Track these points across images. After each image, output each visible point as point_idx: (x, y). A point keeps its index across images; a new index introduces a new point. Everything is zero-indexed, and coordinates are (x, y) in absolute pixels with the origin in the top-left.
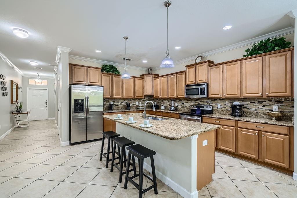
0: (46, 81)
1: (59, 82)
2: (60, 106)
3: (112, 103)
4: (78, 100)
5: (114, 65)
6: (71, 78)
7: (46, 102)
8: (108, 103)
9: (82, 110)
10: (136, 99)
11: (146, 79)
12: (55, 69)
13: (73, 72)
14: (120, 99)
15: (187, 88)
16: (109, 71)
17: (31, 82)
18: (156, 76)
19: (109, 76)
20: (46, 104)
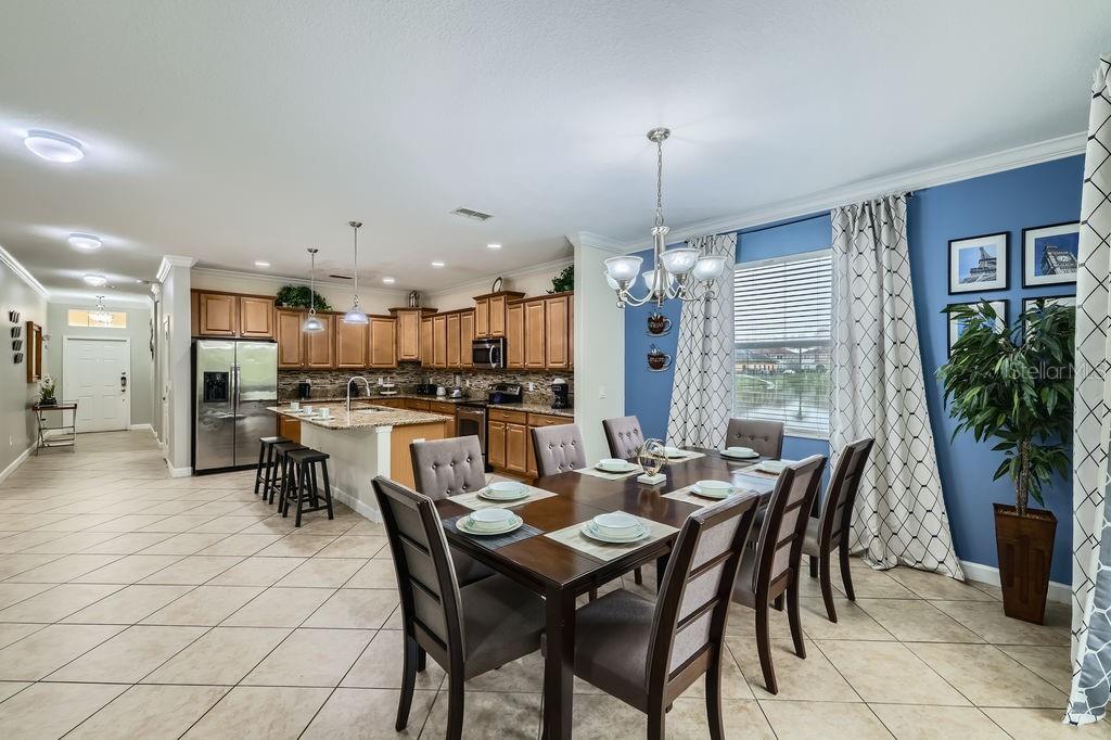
0: (123, 315)
1: (166, 329)
2: (170, 388)
3: (309, 381)
4: (214, 374)
5: (312, 286)
6: (197, 320)
7: (123, 378)
8: (297, 382)
9: (224, 397)
10: (378, 369)
11: (402, 321)
12: (154, 289)
13: (203, 309)
14: (329, 370)
15: (476, 346)
16: (296, 304)
17: (75, 320)
18: (429, 313)
19: (298, 316)
20: (124, 385)
